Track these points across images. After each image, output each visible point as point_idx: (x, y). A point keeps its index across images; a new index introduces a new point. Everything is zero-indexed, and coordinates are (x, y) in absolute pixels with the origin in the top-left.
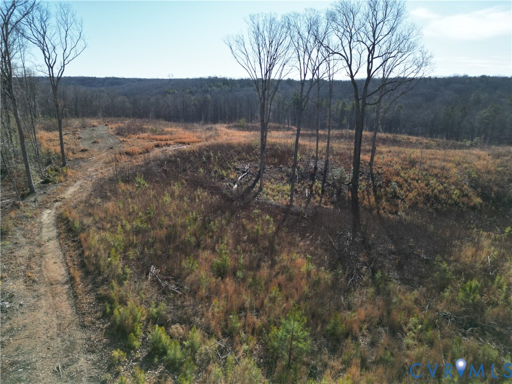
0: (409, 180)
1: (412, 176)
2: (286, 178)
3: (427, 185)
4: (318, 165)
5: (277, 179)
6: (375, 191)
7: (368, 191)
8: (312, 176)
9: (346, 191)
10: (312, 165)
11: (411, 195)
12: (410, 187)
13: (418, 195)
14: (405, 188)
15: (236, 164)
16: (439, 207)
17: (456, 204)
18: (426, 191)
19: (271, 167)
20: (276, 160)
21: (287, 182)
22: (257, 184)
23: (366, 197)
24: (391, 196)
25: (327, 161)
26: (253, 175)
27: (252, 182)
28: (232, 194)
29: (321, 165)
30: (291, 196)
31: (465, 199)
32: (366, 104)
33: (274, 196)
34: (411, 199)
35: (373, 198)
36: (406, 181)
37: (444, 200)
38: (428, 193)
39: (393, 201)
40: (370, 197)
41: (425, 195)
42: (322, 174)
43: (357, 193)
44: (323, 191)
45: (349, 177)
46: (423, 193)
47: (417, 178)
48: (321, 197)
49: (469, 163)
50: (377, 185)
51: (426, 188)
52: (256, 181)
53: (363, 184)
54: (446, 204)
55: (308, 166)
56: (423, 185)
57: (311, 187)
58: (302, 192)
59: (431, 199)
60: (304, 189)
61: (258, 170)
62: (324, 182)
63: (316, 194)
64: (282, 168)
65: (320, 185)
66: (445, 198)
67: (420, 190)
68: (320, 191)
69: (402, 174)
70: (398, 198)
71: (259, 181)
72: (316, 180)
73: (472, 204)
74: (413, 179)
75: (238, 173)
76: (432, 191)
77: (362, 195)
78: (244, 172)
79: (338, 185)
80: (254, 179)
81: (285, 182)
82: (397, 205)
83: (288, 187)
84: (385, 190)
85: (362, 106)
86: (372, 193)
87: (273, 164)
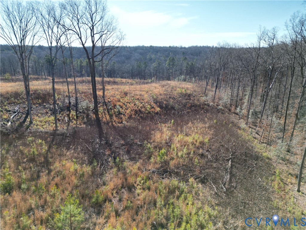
0: (126, 104)
1: (127, 101)
2: (50, 112)
3: (135, 105)
4: (71, 101)
5: (43, 114)
6: (108, 112)
7: (104, 113)
8: (68, 108)
9: (92, 115)
10: (67, 101)
11: (128, 112)
12: (127, 107)
13: (131, 111)
14: (124, 108)
15: (7, 107)
16: (142, 115)
17: (149, 112)
18: (135, 108)
19: (37, 106)
20: (40, 100)
21: (51, 115)
22: (27, 119)
23: (104, 116)
24: (118, 113)
25: (77, 98)
26: (23, 113)
27: (23, 119)
28: (7, 130)
29: (73, 101)
30: (56, 123)
31: (153, 110)
32: (95, 62)
33: (43, 126)
34: (128, 114)
35: (108, 116)
36: (124, 104)
37: (144, 111)
38: (136, 109)
39: (120, 116)
40: (106, 116)
41: (134, 110)
42: (75, 106)
43: (98, 115)
44: (77, 117)
45: (92, 106)
46: (134, 109)
47: (129, 102)
48: (77, 121)
49: (152, 91)
50: (109, 108)
51: (134, 106)
52: (26, 117)
53: (101, 109)
54: (145, 113)
55: (64, 102)
56: (133, 105)
57: (68, 115)
58: (63, 120)
59: (138, 112)
60: (64, 118)
61: (27, 109)
62: (77, 111)
63: (73, 119)
64: (45, 106)
65: (75, 114)
66: (144, 110)
67: (132, 108)
68: (75, 117)
69: (122, 101)
70: (121, 114)
71: (29, 117)
72: (72, 111)
73: (156, 111)
74: (128, 103)
75: (10, 114)
76: (138, 107)
77: (101, 116)
78: (15, 112)
79: (86, 112)
80: (24, 116)
81: (49, 115)
82: (121, 118)
83: (52, 118)
84: (114, 111)
85: (92, 63)
86: (107, 114)
87: (38, 104)
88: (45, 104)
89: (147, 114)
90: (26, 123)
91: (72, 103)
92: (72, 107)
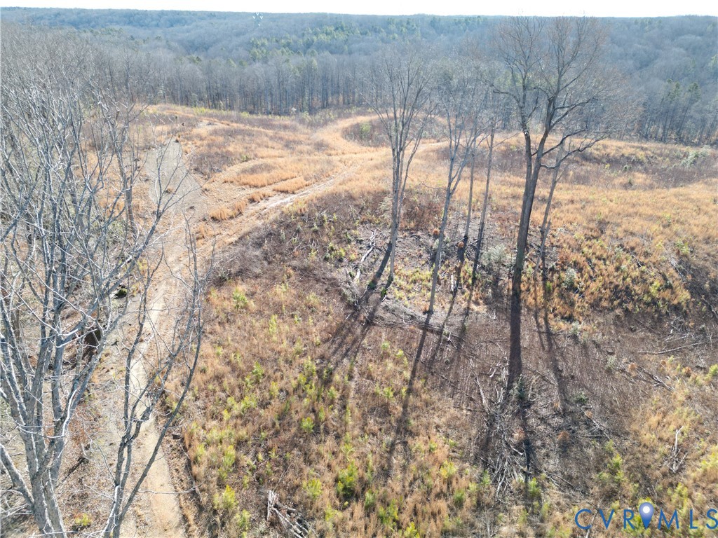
0: (594, 261)
1: (598, 253)
2: (425, 256)
4: (470, 232)
5: (413, 257)
7: (535, 280)
8: (461, 252)
9: (506, 279)
11: (594, 286)
13: (603, 285)
14: (587, 274)
15: (357, 232)
16: (630, 306)
17: (654, 302)
18: (614, 280)
19: (405, 236)
20: (412, 222)
21: (427, 262)
22: (386, 269)
23: (532, 290)
24: (566, 287)
25: (482, 224)
26: (380, 250)
27: (379, 263)
29: (473, 235)
30: (433, 290)
31: (667, 294)
32: (541, 166)
33: (409, 291)
34: (592, 293)
35: (542, 291)
36: (589, 260)
37: (637, 294)
39: (569, 296)
40: (538, 288)
41: (612, 286)
42: (474, 248)
43: (520, 282)
44: (474, 279)
45: (511, 258)
46: (611, 283)
47: (605, 256)
48: (471, 290)
50: (549, 268)
52: (385, 262)
53: (528, 268)
54: (640, 301)
55: (456, 232)
57: (458, 270)
58: (445, 282)
60: (449, 276)
61: (388, 241)
62: (476, 262)
63: (464, 285)
65: (471, 269)
66: (639, 292)
67: (607, 279)
70: (575, 290)
71: (389, 263)
72: (466, 260)
73: (675, 302)
75: (361, 248)
77: (526, 286)
78: (369, 247)
79: (495, 268)
80: (382, 258)
84: (559, 278)
85: (535, 168)
86: (541, 283)
88: (419, 233)
89: (645, 303)
90: (382, 278)
91: (471, 239)
92: (469, 249)
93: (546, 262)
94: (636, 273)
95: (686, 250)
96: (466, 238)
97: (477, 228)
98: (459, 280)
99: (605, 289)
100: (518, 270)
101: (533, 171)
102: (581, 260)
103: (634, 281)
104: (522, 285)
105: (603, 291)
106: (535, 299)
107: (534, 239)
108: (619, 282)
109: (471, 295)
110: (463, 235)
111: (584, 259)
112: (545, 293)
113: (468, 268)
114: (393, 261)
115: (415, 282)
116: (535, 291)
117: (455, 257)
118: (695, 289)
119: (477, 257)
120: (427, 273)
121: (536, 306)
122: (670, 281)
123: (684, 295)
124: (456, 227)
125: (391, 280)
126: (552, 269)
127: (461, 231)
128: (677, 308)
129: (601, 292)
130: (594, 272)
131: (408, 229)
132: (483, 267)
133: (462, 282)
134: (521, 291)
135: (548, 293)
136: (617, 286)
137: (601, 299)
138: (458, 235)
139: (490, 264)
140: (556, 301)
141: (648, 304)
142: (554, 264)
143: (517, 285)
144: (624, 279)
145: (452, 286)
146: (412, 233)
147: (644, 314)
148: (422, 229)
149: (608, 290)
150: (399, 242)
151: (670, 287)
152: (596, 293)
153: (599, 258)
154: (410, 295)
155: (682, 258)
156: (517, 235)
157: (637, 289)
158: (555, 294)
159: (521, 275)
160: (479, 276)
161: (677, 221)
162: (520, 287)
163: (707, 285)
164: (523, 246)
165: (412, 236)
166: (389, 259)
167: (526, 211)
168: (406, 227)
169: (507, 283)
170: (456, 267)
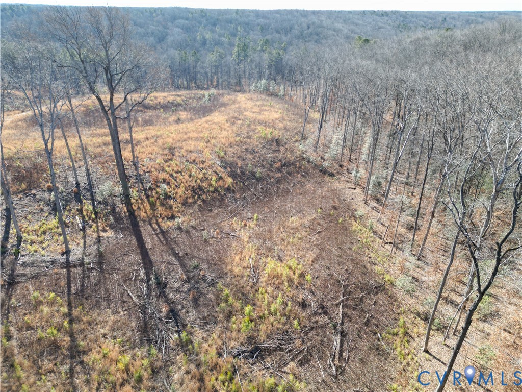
1: (175, 169)
6: (148, 197)
7: (141, 199)
9: (121, 206)
13: (185, 189)
14: (173, 185)
17: (216, 189)
19: (21, 198)
24: (163, 197)
29: (83, 180)
30: (64, 234)
31: (221, 183)
32: (117, 118)
35: (149, 206)
36: (171, 175)
37: (206, 188)
39: (167, 203)
40: (145, 205)
42: (88, 190)
43: (131, 204)
45: (119, 189)
47: (180, 170)
50: (148, 188)
53: (134, 193)
56: (186, 177)
57: (80, 212)
58: (73, 223)
60: (74, 218)
62: (93, 200)
65: (91, 207)
68: (93, 216)
70: (169, 197)
72: (84, 201)
77: (137, 206)
80: (3, 223)
81: (47, 214)
82: (171, 207)
84: (157, 193)
85: (113, 120)
86: (146, 200)
88: (33, 192)
89: (212, 192)
90: (11, 241)
91: (82, 184)
92: (83, 192)
93: (144, 185)
94: (201, 176)
95: (222, 154)
96: (78, 184)
97: (84, 174)
98: (83, 218)
99: (187, 191)
100: (126, 196)
101: (112, 123)
102: (167, 176)
103: (201, 180)
104: (133, 206)
105: (187, 193)
106: (146, 213)
107: (130, 171)
108: (193, 184)
109: (98, 227)
110: (75, 182)
111: (168, 175)
112: (151, 206)
113: (88, 206)
114: (16, 223)
115: (44, 233)
116: (144, 207)
117: (74, 202)
118: (233, 175)
119: (92, 196)
120: (54, 222)
121: (148, 217)
122: (220, 175)
123: (230, 180)
124: (66, 178)
125: (20, 239)
126: (150, 189)
127: (71, 179)
128: (228, 189)
129: (185, 194)
130: (177, 182)
131: (21, 192)
132: (100, 203)
133: (87, 219)
134: (134, 210)
135: (153, 205)
136: (193, 187)
137: (187, 198)
138: (70, 184)
139: (105, 198)
140: (160, 209)
141: (213, 192)
142: (150, 184)
143: (130, 207)
144: (196, 181)
145: (80, 225)
146: (26, 193)
147: (213, 199)
148: (35, 188)
149: (189, 191)
150: (16, 204)
151: (221, 178)
152: (183, 195)
153: (177, 172)
154: (44, 245)
155: (222, 159)
156: (117, 171)
157: (205, 185)
158: (158, 204)
159: (130, 200)
160: (98, 210)
161: (212, 138)
162: (132, 208)
163: (239, 171)
164: (124, 178)
165: (27, 196)
166: (12, 222)
167: (118, 153)
168: (18, 189)
169: (122, 208)
170: (78, 209)
